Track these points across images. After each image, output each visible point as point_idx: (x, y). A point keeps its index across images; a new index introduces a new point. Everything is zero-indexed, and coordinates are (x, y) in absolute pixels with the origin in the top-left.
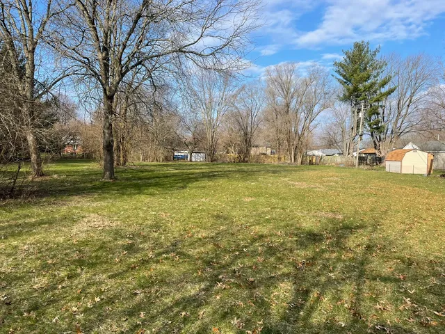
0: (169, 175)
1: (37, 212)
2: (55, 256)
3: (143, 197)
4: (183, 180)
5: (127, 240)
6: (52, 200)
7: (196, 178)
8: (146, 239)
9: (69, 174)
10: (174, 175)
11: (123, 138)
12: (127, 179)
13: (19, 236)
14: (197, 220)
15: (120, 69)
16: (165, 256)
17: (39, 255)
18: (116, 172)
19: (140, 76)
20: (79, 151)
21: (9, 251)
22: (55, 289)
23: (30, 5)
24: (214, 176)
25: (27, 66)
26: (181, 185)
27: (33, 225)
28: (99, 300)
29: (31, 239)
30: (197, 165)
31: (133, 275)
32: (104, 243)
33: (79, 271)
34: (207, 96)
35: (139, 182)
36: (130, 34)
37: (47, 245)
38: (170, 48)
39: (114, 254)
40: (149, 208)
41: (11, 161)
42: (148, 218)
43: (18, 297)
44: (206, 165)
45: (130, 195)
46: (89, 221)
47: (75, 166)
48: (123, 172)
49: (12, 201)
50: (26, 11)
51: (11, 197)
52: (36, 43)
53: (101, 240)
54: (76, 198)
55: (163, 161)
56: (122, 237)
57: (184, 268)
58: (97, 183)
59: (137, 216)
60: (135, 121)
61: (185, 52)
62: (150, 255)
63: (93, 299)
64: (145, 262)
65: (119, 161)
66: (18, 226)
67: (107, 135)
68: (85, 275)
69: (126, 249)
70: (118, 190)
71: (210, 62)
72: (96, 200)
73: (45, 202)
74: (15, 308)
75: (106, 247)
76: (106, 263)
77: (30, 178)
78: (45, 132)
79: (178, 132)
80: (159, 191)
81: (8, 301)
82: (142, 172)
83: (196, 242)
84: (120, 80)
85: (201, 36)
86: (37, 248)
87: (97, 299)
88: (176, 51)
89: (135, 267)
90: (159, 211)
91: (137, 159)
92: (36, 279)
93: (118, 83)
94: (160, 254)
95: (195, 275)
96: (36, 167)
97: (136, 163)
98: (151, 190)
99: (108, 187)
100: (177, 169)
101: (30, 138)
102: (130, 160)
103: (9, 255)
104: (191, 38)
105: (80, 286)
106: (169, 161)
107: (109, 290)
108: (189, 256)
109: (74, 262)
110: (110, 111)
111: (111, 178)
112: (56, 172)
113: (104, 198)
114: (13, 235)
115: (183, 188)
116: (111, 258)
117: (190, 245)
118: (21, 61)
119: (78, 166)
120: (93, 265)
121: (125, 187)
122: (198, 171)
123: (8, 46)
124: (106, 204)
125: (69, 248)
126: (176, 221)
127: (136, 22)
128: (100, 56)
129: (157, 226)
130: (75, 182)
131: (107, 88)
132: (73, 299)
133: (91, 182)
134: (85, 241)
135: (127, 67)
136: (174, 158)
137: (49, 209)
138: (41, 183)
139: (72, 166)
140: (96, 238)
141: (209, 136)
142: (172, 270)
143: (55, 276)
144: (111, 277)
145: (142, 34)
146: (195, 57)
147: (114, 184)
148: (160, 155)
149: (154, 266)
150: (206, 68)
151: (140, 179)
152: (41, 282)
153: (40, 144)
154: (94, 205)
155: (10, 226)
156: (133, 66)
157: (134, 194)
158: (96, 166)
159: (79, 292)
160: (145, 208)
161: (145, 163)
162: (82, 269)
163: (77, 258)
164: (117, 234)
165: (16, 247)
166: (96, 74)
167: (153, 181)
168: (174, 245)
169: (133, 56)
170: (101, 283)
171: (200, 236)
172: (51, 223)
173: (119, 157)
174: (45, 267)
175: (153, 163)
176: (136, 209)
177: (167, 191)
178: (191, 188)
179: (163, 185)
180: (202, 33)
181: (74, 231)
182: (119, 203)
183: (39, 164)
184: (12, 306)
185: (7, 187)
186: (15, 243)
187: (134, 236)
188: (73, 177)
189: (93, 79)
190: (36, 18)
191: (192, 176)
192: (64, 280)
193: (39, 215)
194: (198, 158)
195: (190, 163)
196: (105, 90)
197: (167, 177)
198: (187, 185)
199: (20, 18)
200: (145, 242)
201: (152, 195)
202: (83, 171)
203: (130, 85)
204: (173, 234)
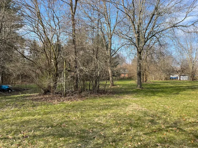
0: (168, 87)
1: (113, 100)
2: (120, 120)
3: (156, 97)
4: (177, 90)
5: (150, 117)
6: (118, 96)
7: (184, 89)
8: (159, 118)
9: (124, 85)
10: (171, 87)
11: (145, 70)
12: (148, 88)
13: (107, 109)
14: (187, 112)
15: (144, 40)
16: (170, 128)
17: (115, 118)
18: (143, 85)
19: (153, 41)
20: (126, 76)
21: (104, 115)
22: (121, 134)
23: (110, 21)
24: (195, 88)
25: (109, 44)
26: (176, 92)
27: (112, 106)
28: (140, 144)
29: (111, 111)
30: (184, 82)
31: (155, 135)
32: (140, 117)
33: (130, 128)
34: (189, 46)
35: (153, 90)
36: (149, 24)
37: (117, 114)
38: (168, 26)
39: (145, 123)
40: (160, 103)
41: (104, 80)
42: (160, 108)
43: (108, 135)
44: (189, 82)
45: (150, 96)
46: (132, 106)
47: (125, 82)
48: (146, 85)
49: (104, 95)
50: (109, 24)
51: (104, 94)
52: (112, 35)
53: (138, 115)
54: (127, 95)
55: (164, 80)
56: (148, 116)
57: (182, 137)
58: (135, 89)
59: (154, 106)
60: (151, 62)
61: (177, 26)
62: (163, 127)
63: (137, 143)
64: (160, 130)
65: (143, 80)
66: (106, 105)
67: (139, 69)
68: (133, 131)
69: (150, 122)
70: (144, 93)
71: (191, 29)
72: (135, 97)
73: (115, 96)
74: (107, 140)
75: (141, 119)
76: (142, 127)
77: (110, 87)
78: (115, 69)
79: (172, 66)
80: (164, 95)
81: (105, 136)
82: (154, 85)
83: (188, 124)
84: (144, 45)
85: (186, 17)
86: (113, 115)
87: (139, 144)
88: (172, 27)
89: (156, 132)
90: (165, 105)
91: (151, 79)
92: (114, 129)
93: (144, 46)
94: (168, 127)
95: (189, 142)
96: (112, 82)
97: (151, 81)
98: (160, 94)
99: (139, 92)
100: (172, 84)
101: (110, 71)
102: (148, 80)
103: (104, 117)
104: (180, 19)
105: (131, 135)
106: (168, 80)
107: (144, 140)
108: (184, 131)
109: (128, 124)
110: (140, 58)
111: (140, 88)
112: (118, 84)
113: (138, 96)
114: (105, 109)
115: (177, 94)
116: (144, 125)
117: (185, 125)
118: (107, 43)
119: (127, 82)
120: (136, 127)
121: (147, 92)
122: (185, 85)
123: (103, 38)
124: (139, 99)
125: (125, 117)
126: (175, 111)
127: (152, 18)
128: (136, 36)
129: (165, 113)
130: (126, 89)
131: (139, 49)
132: (129, 141)
133: (132, 89)
134: (132, 115)
135: (147, 38)
136: (170, 78)
137: (117, 99)
138: (113, 89)
139: (124, 82)
140: (136, 114)
141: (191, 67)
142: (176, 137)
143: (121, 128)
144: (145, 134)
145: (155, 23)
146: (183, 28)
147: (142, 90)
148: (163, 77)
149: (165, 133)
150: (189, 32)
151: (154, 88)
152: (116, 130)
153: (113, 73)
154: (134, 99)
155: (104, 105)
156: (151, 38)
157: (152, 96)
158: (134, 82)
159: (131, 138)
160: (158, 103)
161: (156, 81)
162: (132, 128)
163: (129, 122)
164: (145, 114)
165: (106, 114)
166: (134, 43)
167: (160, 90)
168: (176, 123)
169: (150, 33)
170: (140, 136)
171: (190, 121)
172: (118, 106)
173: (144, 78)
174: (117, 124)
175: (159, 81)
176: (153, 103)
177: (168, 95)
178: (182, 94)
179: (166, 92)
180: (186, 15)
181: (127, 110)
182: (145, 99)
183: (112, 81)
184: (106, 138)
185: (102, 90)
186: (106, 112)
187: (153, 116)
188: (125, 87)
189: (133, 46)
190: (112, 25)
191: (182, 88)
192: (124, 131)
193: (113, 102)
194: (185, 78)
195: (180, 81)
196: (138, 50)
197: (167, 88)
198: (179, 92)
199: (107, 27)
200: (159, 119)
201: (160, 96)
202: (128, 84)
203: (148, 46)
204: (174, 118)
